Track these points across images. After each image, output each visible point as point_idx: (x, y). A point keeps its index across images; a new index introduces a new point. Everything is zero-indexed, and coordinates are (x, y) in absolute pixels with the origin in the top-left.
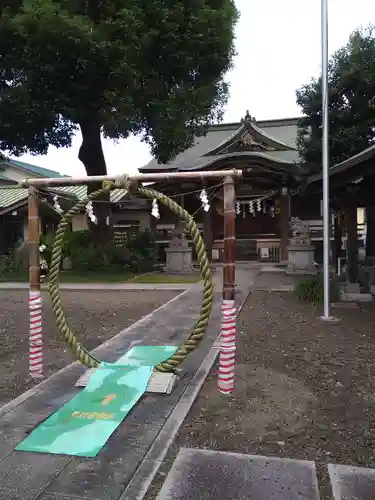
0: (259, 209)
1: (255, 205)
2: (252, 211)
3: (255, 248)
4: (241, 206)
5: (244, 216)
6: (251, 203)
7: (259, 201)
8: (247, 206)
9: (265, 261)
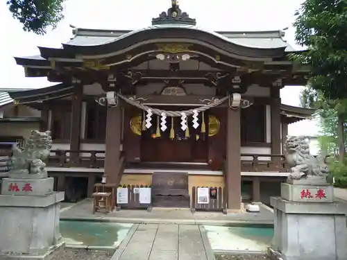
0: (196, 125)
1: (190, 119)
2: (184, 127)
3: (186, 187)
4: (168, 119)
5: (172, 135)
6: (184, 115)
7: (196, 112)
8: (179, 119)
9: (202, 209)
